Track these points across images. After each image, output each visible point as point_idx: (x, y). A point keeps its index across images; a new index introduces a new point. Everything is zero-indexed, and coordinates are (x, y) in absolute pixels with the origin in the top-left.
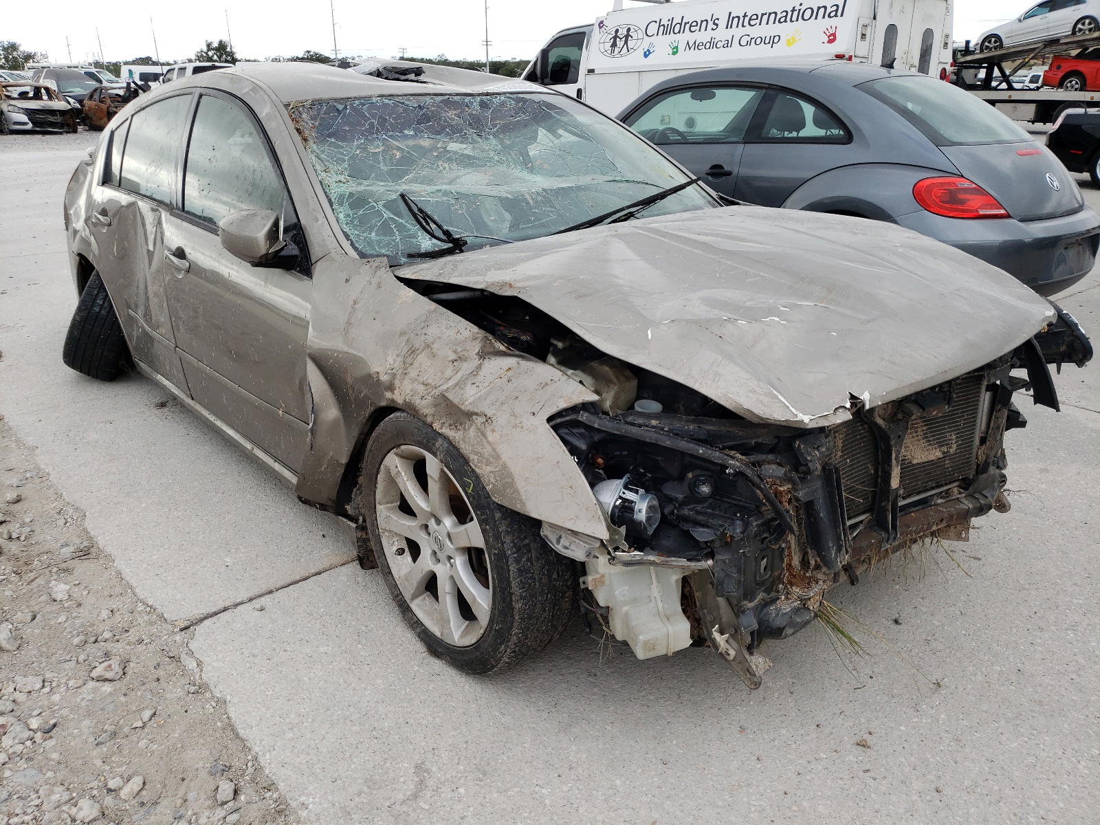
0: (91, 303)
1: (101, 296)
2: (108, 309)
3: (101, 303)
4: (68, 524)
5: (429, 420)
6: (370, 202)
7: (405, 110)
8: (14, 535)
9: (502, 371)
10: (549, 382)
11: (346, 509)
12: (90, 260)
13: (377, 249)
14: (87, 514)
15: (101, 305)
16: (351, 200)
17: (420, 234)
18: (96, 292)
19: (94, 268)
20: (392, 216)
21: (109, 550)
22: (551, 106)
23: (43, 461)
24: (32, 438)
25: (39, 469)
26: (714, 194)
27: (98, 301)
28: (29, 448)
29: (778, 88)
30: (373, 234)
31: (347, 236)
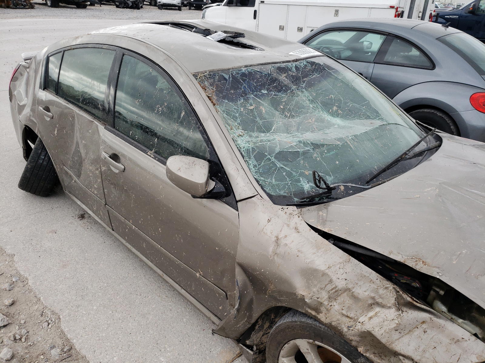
0: (37, 158)
1: (43, 154)
2: (47, 161)
3: (43, 158)
4: (50, 326)
5: (354, 343)
6: (267, 156)
7: (261, 77)
8: (18, 337)
9: (418, 323)
10: (461, 339)
11: (246, 343)
12: (36, 132)
13: (278, 191)
14: (61, 317)
15: (44, 159)
16: (255, 154)
17: (301, 179)
18: (40, 152)
19: (38, 136)
20: (283, 166)
21: (83, 352)
22: (329, 68)
23: (21, 267)
24: (9, 247)
25: (20, 275)
26: (414, 121)
27: (41, 157)
28: (9, 255)
29: (394, 36)
30: (274, 180)
31: (258, 181)
